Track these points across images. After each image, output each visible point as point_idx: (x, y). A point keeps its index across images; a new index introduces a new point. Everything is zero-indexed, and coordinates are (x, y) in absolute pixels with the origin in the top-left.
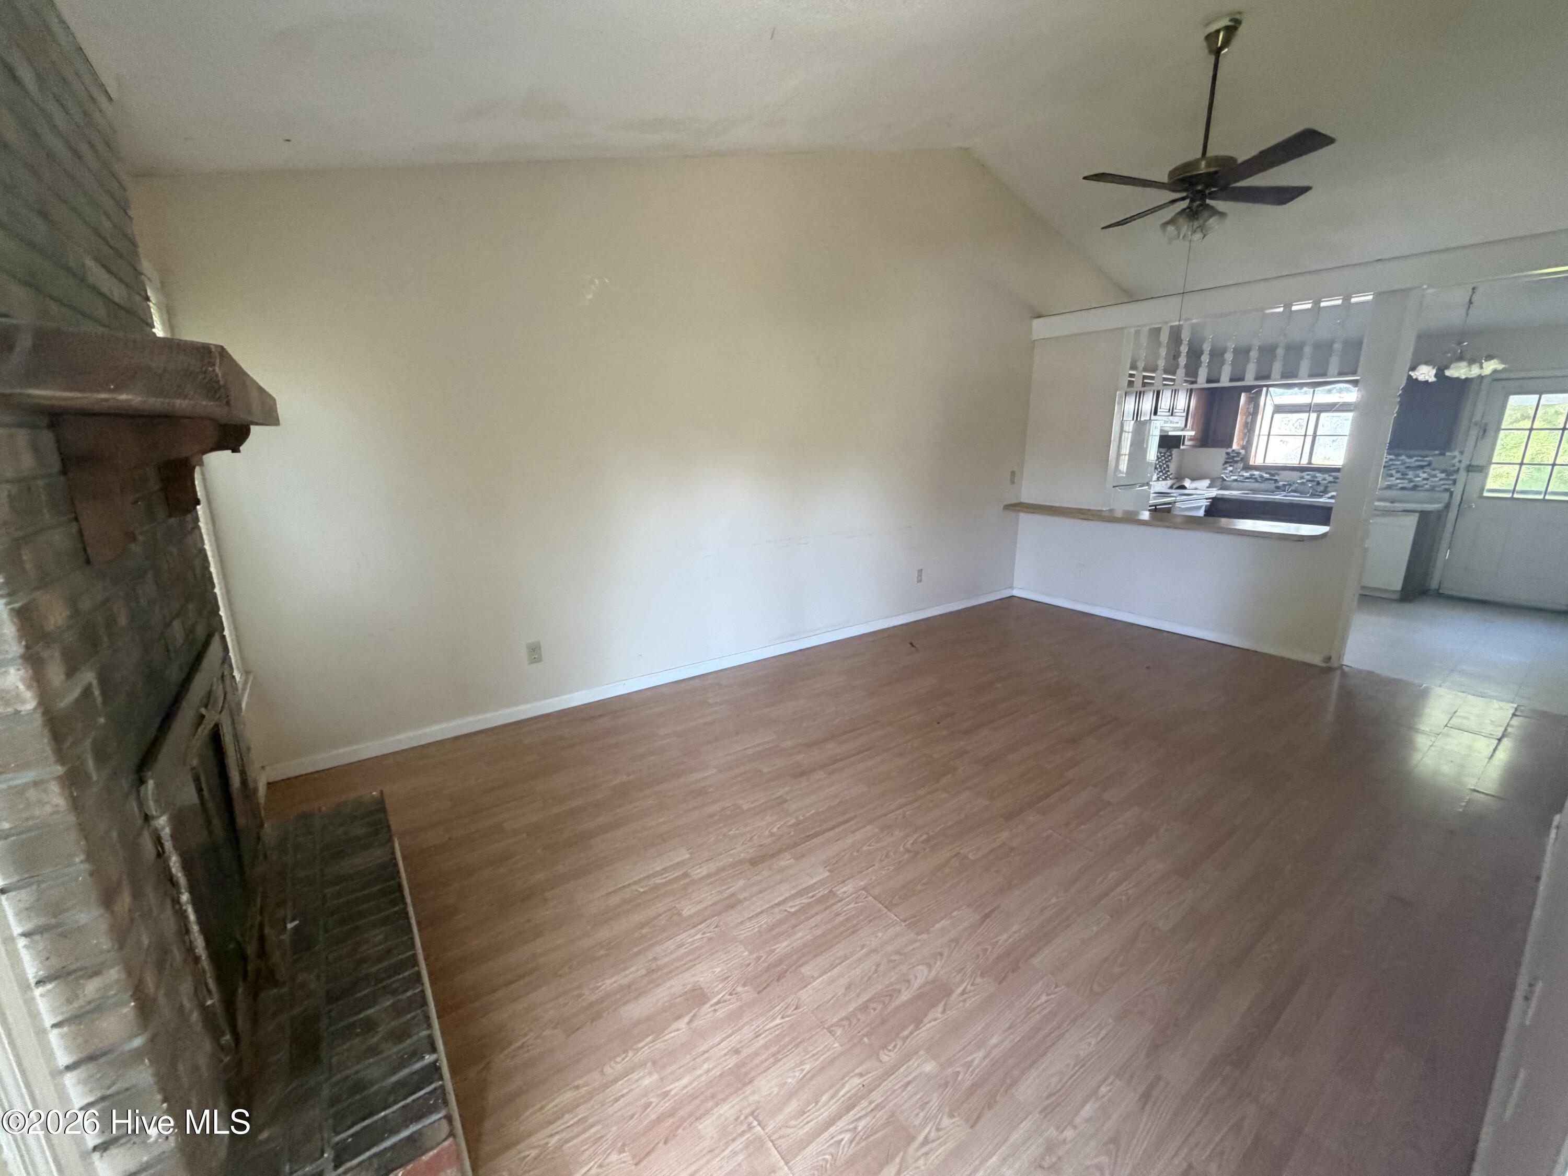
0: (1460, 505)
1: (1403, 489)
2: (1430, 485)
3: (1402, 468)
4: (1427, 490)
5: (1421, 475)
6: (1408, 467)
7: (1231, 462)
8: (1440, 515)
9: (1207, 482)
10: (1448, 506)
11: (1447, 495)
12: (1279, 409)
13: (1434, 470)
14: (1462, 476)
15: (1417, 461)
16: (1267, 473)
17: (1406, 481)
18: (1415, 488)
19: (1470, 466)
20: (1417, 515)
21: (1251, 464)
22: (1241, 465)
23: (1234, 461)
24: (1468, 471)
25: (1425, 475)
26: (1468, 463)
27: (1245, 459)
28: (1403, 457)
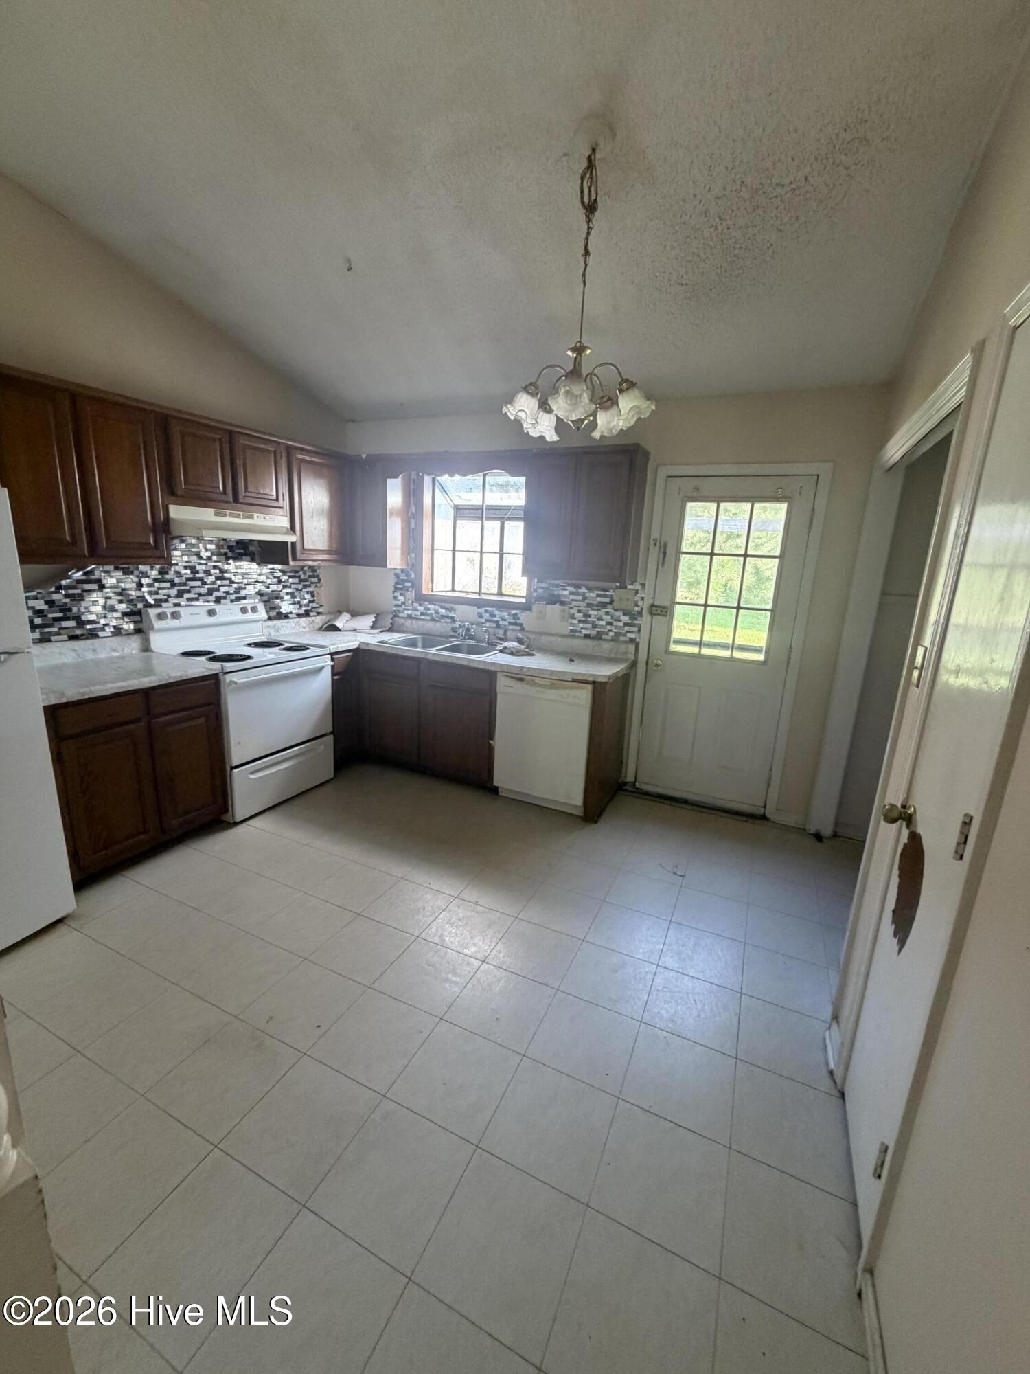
0: (647, 662)
1: (587, 636)
2: (615, 633)
3: (583, 606)
4: (612, 640)
5: (605, 617)
6: (589, 605)
7: (401, 589)
8: (624, 681)
9: (368, 620)
10: (634, 664)
11: (632, 647)
12: (460, 512)
13: (616, 610)
14: (645, 620)
15: (598, 595)
16: (442, 607)
17: (589, 626)
18: (598, 637)
19: (652, 606)
20: (590, 687)
21: (424, 592)
22: (411, 595)
23: (404, 587)
24: (651, 614)
25: (608, 618)
26: (651, 602)
27: (416, 585)
28: (583, 590)
